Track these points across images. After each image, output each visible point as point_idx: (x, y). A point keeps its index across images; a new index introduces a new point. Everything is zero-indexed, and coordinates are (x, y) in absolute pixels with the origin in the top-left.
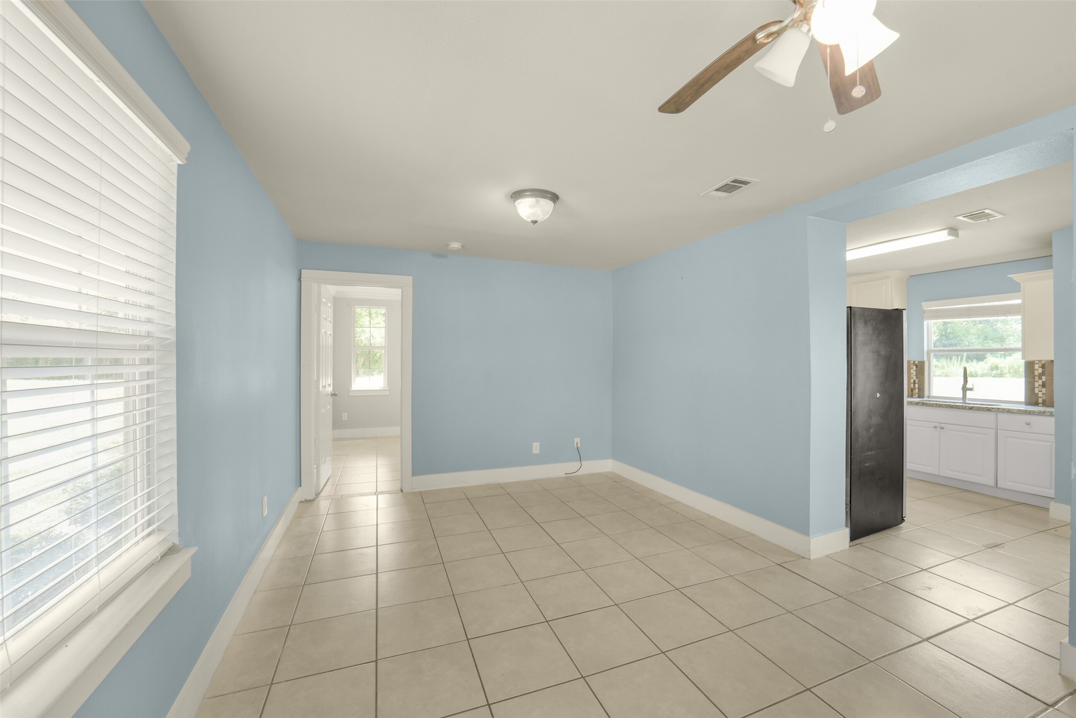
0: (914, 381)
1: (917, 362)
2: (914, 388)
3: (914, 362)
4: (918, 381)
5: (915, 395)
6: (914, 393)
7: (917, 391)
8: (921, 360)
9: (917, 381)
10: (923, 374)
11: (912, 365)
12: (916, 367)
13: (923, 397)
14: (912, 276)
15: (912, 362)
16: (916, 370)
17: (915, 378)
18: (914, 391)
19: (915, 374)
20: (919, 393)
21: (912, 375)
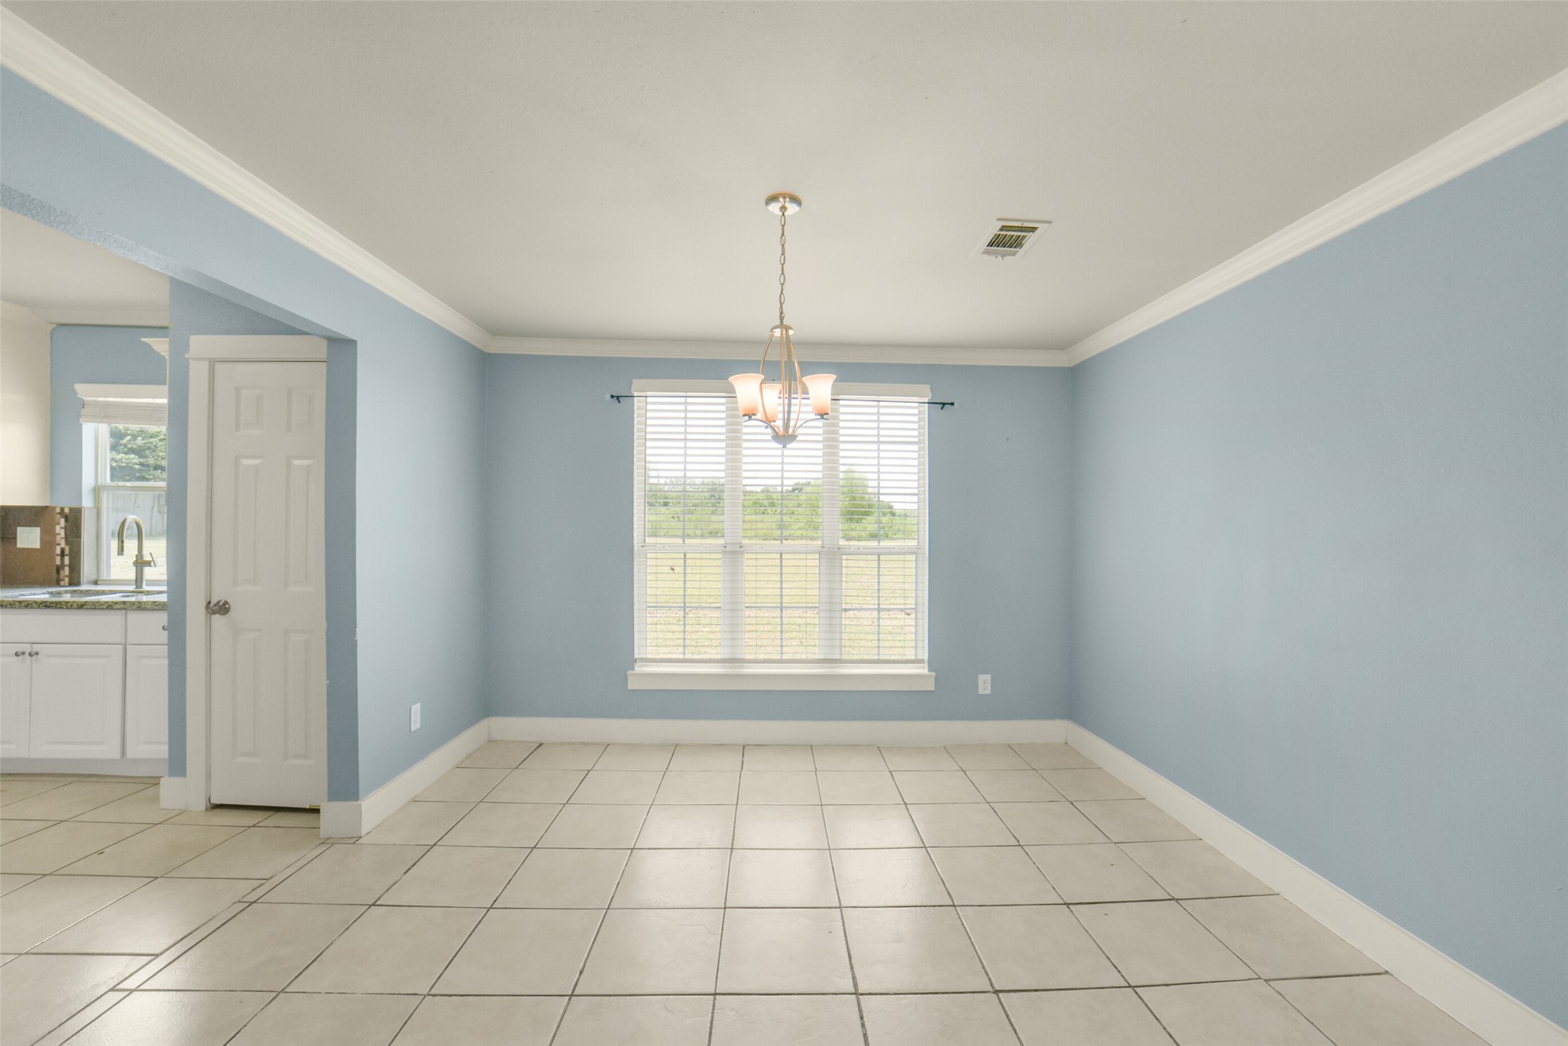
0: (63, 551)
1: (67, 511)
2: (63, 565)
3: (62, 509)
4: (70, 550)
5: (63, 580)
6: (61, 577)
7: (67, 570)
8: (75, 505)
9: (67, 551)
10: (78, 536)
11: (59, 516)
12: (66, 521)
13: (78, 584)
14: (63, 325)
15: (58, 510)
16: (65, 528)
17: (63, 544)
18: (61, 572)
19: (63, 535)
20: (70, 576)
21: (58, 537)
